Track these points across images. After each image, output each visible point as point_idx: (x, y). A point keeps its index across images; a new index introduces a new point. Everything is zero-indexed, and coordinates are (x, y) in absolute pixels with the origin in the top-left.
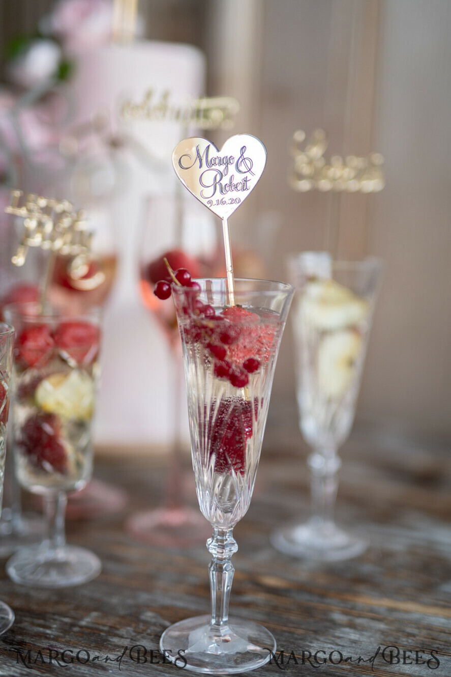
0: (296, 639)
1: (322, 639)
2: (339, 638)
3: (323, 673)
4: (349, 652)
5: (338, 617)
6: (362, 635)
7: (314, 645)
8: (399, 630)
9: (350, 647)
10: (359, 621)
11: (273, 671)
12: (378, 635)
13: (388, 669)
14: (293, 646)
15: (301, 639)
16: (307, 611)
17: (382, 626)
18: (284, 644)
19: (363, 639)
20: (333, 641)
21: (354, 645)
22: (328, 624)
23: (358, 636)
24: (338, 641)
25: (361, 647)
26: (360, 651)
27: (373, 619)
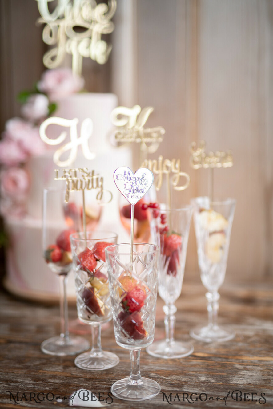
0: (225, 377)
1: (236, 376)
2: (243, 375)
3: (244, 390)
4: (251, 380)
5: (237, 366)
6: (252, 373)
7: (234, 379)
8: (267, 369)
9: (250, 378)
10: (248, 367)
11: (222, 391)
12: (259, 372)
13: (270, 385)
14: (224, 380)
15: (227, 377)
16: (223, 365)
17: (259, 368)
18: (221, 380)
19: (253, 374)
20: (241, 376)
21: (251, 377)
22: (236, 370)
23: (251, 373)
24: (243, 376)
25: (255, 378)
26: (255, 379)
27: (254, 365)
